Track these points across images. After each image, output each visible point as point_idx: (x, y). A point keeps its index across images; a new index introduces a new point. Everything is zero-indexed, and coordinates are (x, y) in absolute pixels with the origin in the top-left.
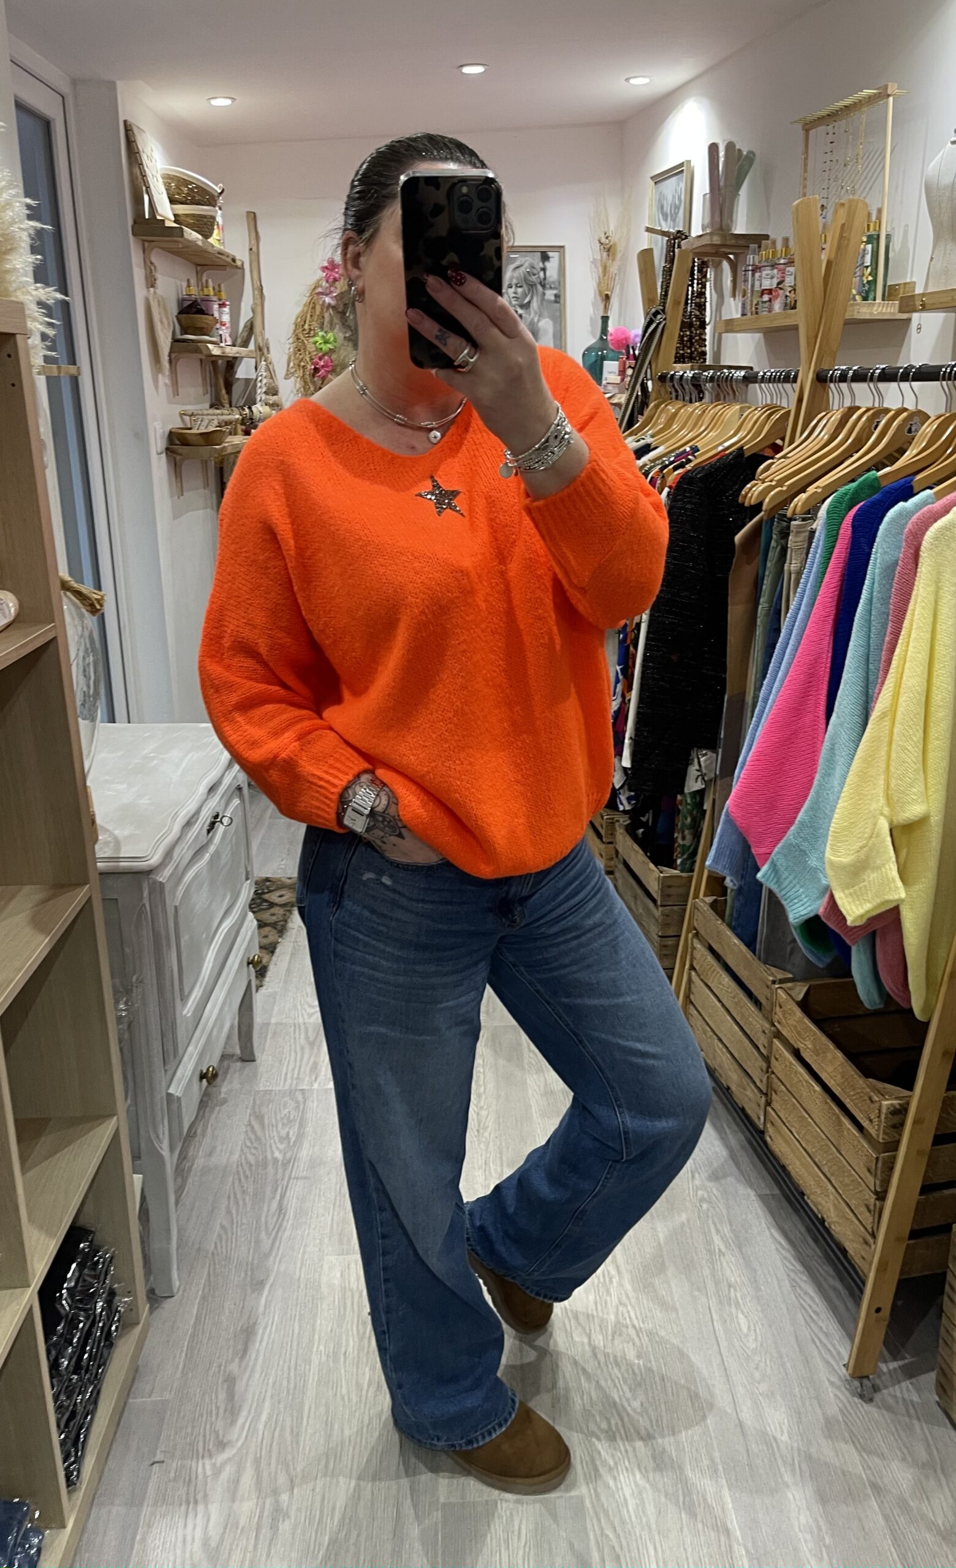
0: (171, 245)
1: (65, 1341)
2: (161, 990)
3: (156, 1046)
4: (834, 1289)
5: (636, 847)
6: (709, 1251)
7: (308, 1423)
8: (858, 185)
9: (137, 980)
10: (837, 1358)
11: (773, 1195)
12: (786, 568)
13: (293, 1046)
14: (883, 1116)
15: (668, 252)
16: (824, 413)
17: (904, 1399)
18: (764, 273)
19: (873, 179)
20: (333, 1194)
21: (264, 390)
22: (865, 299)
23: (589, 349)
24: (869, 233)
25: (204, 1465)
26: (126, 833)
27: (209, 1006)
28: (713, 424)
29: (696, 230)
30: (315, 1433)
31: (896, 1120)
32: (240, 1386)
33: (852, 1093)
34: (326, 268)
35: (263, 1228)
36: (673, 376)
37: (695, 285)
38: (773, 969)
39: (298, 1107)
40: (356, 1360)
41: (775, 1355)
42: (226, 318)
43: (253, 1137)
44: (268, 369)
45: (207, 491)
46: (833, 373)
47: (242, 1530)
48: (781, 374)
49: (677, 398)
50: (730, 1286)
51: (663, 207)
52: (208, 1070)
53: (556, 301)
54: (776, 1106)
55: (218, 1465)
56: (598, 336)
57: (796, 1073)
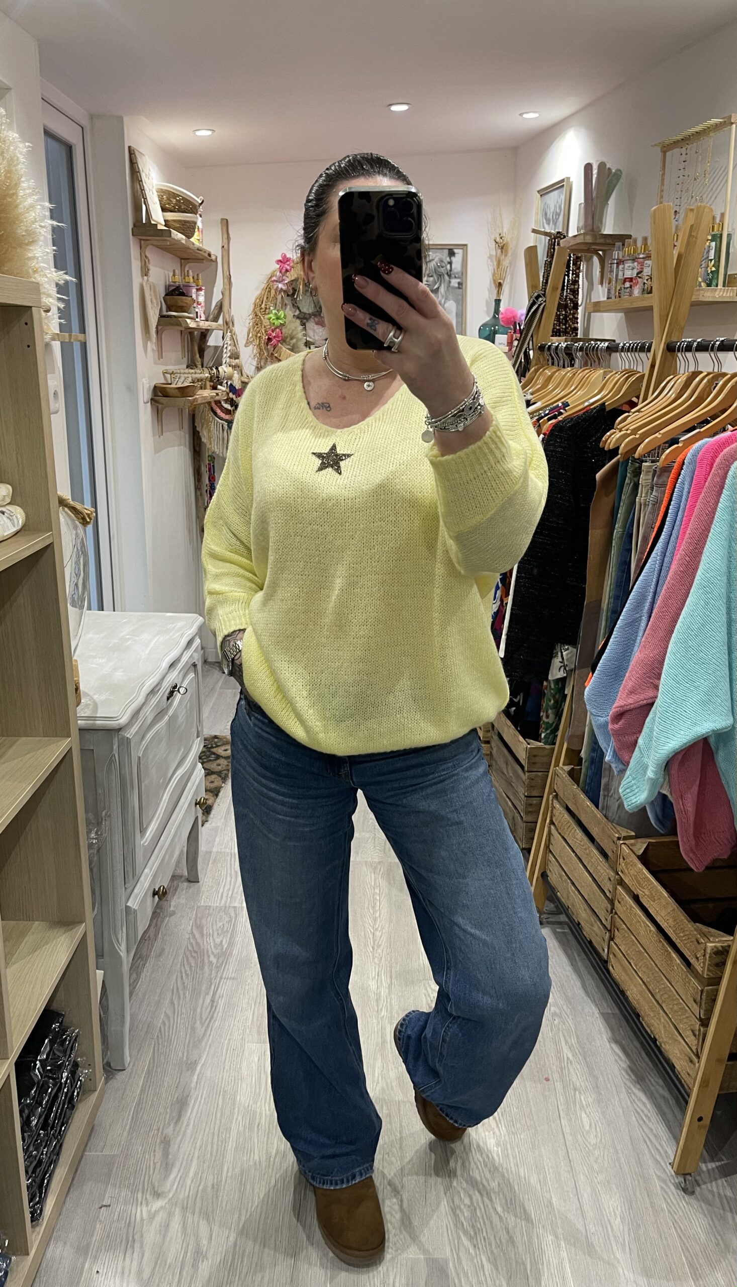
0: (160, 243)
1: (36, 1103)
2: (124, 824)
3: (119, 867)
4: (664, 1097)
5: (509, 723)
7: (226, 1181)
8: (705, 195)
9: (106, 814)
10: (665, 1157)
11: (613, 1014)
12: (637, 500)
15: (549, 249)
16: (672, 377)
17: (719, 1194)
18: (626, 265)
19: (718, 190)
21: (228, 355)
22: (709, 285)
23: (484, 325)
24: (713, 233)
25: (141, 1211)
26: (103, 697)
27: (162, 838)
28: (580, 385)
29: (573, 232)
30: (231, 1190)
31: (718, 959)
32: (173, 1148)
33: (682, 935)
34: (280, 261)
35: (198, 1018)
36: (550, 346)
37: (571, 275)
38: (619, 828)
39: (230, 921)
41: (612, 1150)
42: (201, 299)
43: (194, 943)
44: (232, 339)
45: (182, 433)
46: (680, 344)
47: (170, 1267)
48: (638, 345)
49: (553, 364)
50: (575, 1090)
51: (546, 214)
52: (160, 888)
53: (459, 288)
54: (617, 940)
55: (153, 1210)
56: (492, 315)
57: (635, 914)
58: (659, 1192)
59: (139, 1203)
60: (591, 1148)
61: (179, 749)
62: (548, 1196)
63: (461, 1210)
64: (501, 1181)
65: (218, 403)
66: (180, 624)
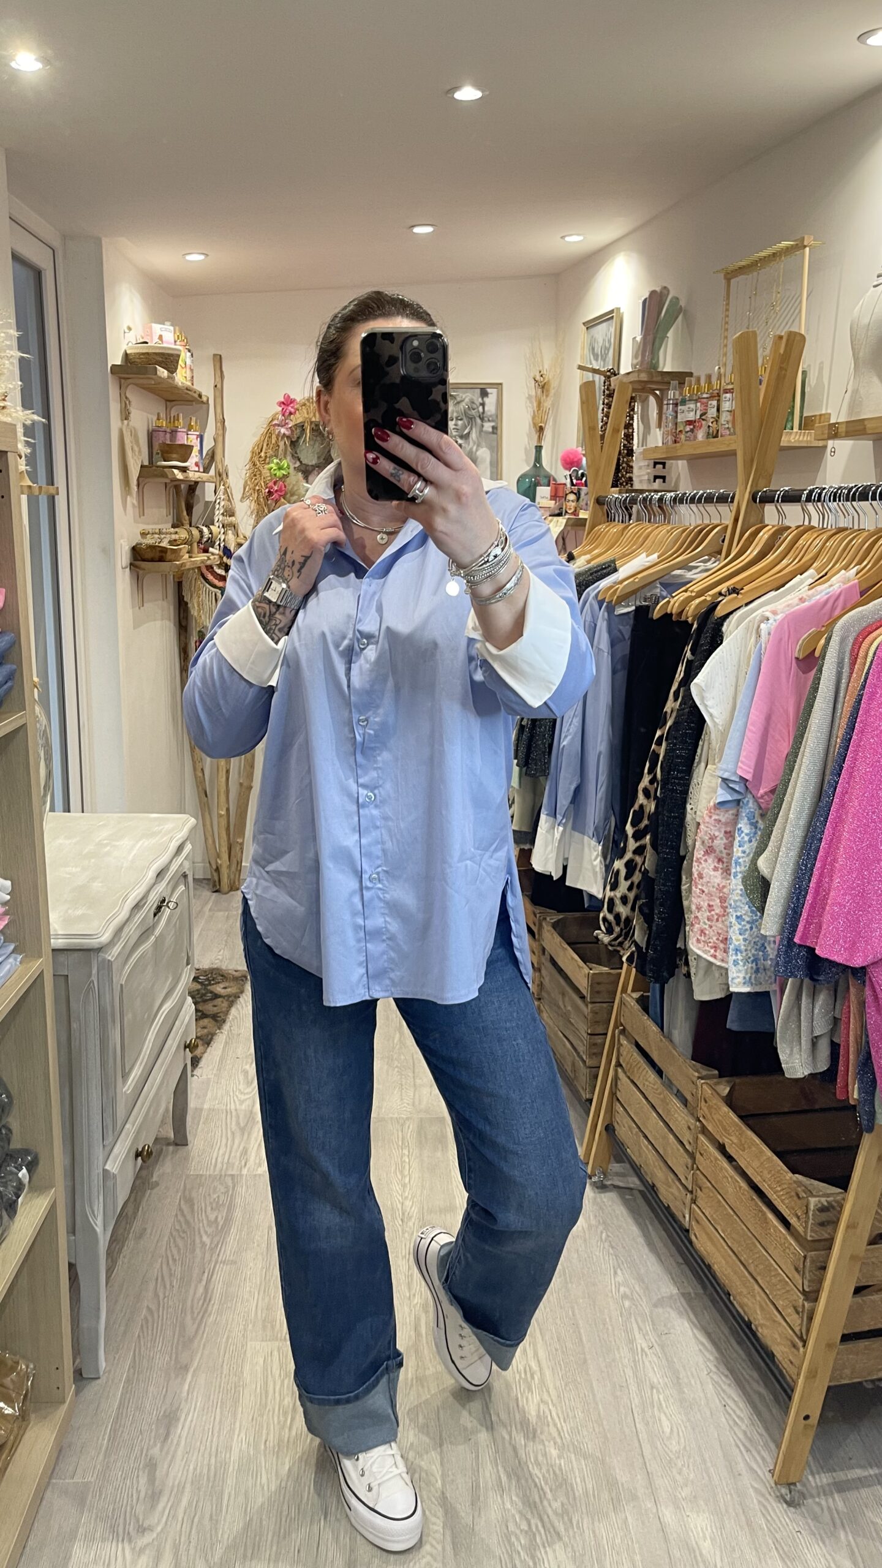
2: (103, 1066)
3: (94, 1122)
4: (760, 1394)
5: (564, 944)
6: (632, 1349)
10: (764, 1466)
11: (696, 1292)
13: (226, 1129)
14: (811, 1214)
17: (829, 1508)
21: (221, 512)
23: (523, 477)
25: (123, 1548)
26: (79, 912)
29: (625, 367)
31: (823, 1217)
32: (161, 1471)
33: (778, 1189)
34: (283, 403)
35: (188, 1312)
38: (700, 1066)
39: (229, 1192)
40: (276, 1446)
41: (698, 1458)
43: (182, 1221)
44: (226, 492)
45: (165, 604)
50: (652, 1388)
51: (594, 348)
52: (144, 1148)
53: (493, 433)
54: (700, 1202)
55: (138, 1548)
56: (532, 464)
57: (722, 1169)
58: (757, 1507)
59: (120, 1539)
60: (673, 1456)
61: (167, 978)
62: (623, 1519)
64: (565, 1501)
65: (210, 568)
66: (169, 826)
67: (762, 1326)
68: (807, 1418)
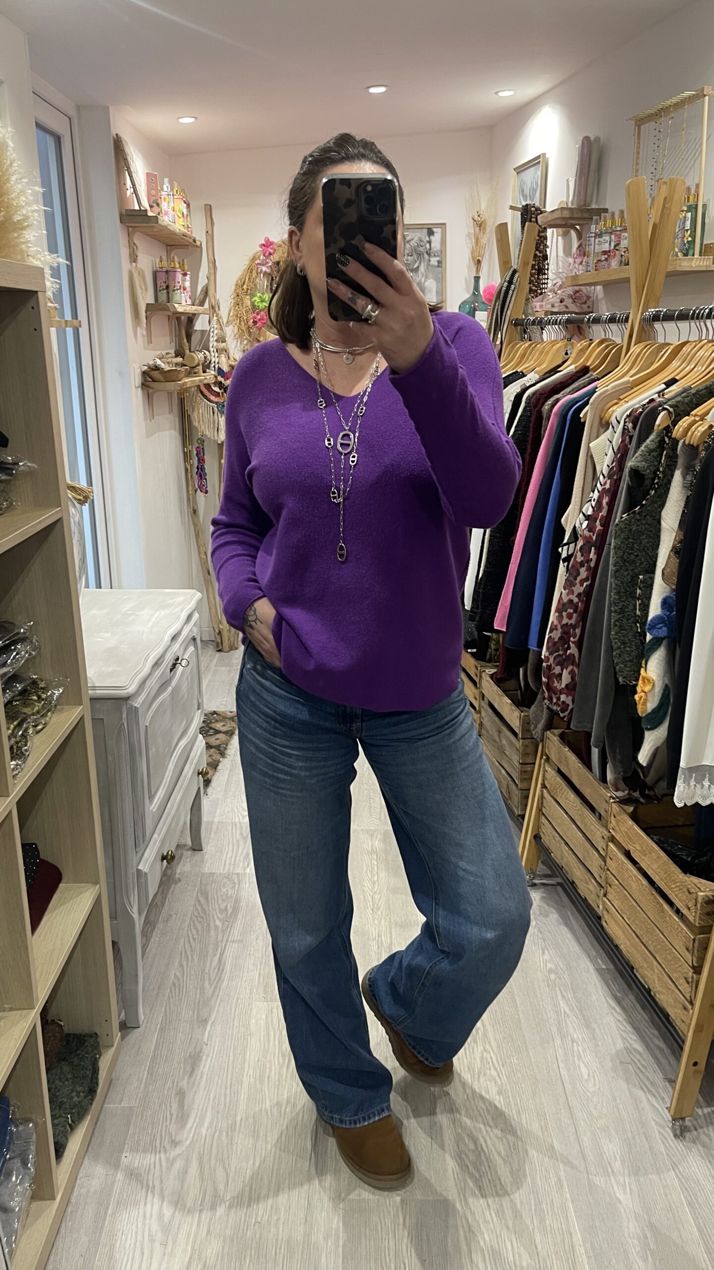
0: (146, 230)
2: (134, 790)
3: (130, 832)
5: (501, 692)
7: (240, 1129)
11: (608, 969)
13: (231, 840)
14: (699, 906)
18: (604, 239)
20: (260, 954)
21: (215, 338)
22: (685, 255)
23: (464, 303)
24: (688, 204)
25: (160, 1158)
27: (168, 806)
29: (551, 206)
31: (710, 908)
32: (188, 1100)
33: (673, 886)
34: (264, 245)
35: (206, 978)
40: (277, 1083)
42: (187, 284)
43: (199, 908)
44: (218, 322)
45: (171, 416)
50: (573, 1041)
51: (523, 191)
52: (168, 852)
53: (439, 266)
54: (609, 896)
55: (171, 1158)
56: (471, 292)
57: (627, 870)
58: (658, 1136)
59: (157, 1152)
60: (589, 1095)
61: (182, 721)
62: (549, 1140)
63: (467, 1156)
65: (208, 386)
66: (181, 599)
67: (660, 993)
68: (695, 1064)
